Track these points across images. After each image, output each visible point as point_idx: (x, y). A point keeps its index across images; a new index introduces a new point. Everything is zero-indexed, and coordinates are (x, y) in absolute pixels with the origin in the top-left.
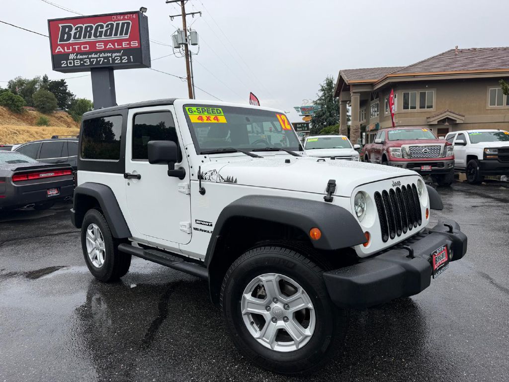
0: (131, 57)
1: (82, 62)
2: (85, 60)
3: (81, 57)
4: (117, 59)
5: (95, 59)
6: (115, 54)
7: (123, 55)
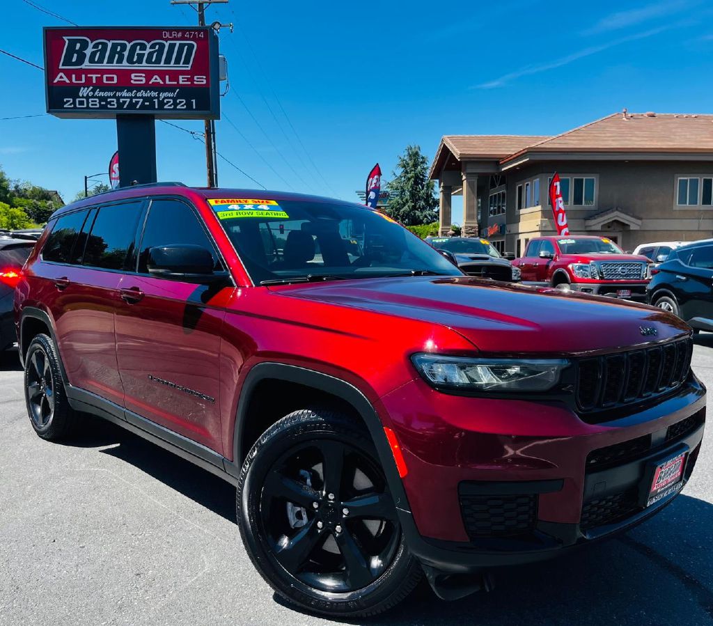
0: (194, 101)
1: (103, 103)
2: (109, 100)
3: (102, 94)
4: (168, 102)
5: (128, 100)
6: (166, 94)
7: (179, 96)
